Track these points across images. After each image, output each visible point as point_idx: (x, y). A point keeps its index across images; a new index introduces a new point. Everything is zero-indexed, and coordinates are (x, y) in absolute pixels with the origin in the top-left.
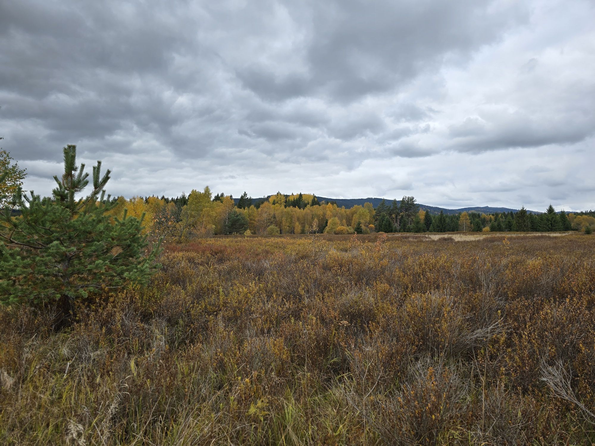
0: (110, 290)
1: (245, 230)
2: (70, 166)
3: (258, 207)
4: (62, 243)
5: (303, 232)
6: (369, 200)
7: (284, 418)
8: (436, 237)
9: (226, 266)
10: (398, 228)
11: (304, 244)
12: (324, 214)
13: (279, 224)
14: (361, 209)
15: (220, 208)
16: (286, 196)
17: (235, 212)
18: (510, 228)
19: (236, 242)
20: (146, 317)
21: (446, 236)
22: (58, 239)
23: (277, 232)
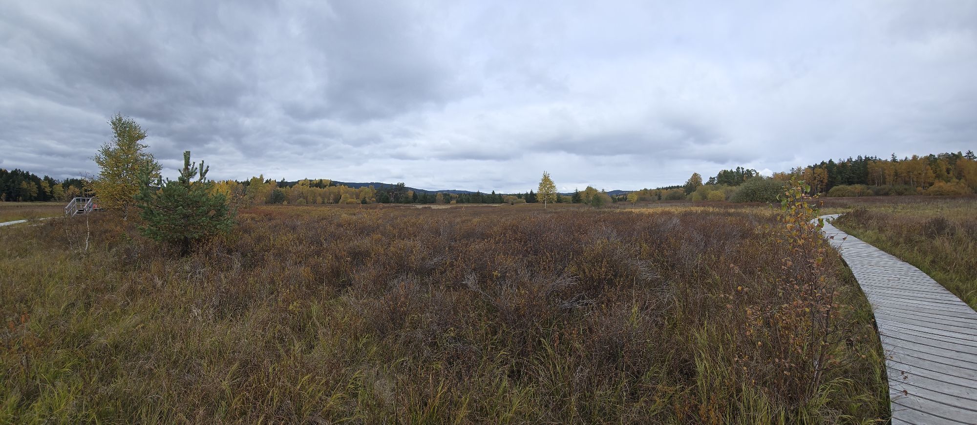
0: (210, 235)
1: (284, 201)
2: (187, 164)
3: (291, 187)
4: (183, 208)
5: (323, 203)
6: (372, 184)
7: (311, 312)
8: (420, 206)
9: (273, 222)
10: (393, 201)
11: (323, 211)
12: (339, 192)
13: (306, 198)
14: (367, 189)
15: (269, 188)
16: (311, 181)
17: (278, 190)
18: (468, 201)
19: (278, 208)
20: (230, 252)
21: (427, 206)
22: (182, 205)
23: (305, 203)
